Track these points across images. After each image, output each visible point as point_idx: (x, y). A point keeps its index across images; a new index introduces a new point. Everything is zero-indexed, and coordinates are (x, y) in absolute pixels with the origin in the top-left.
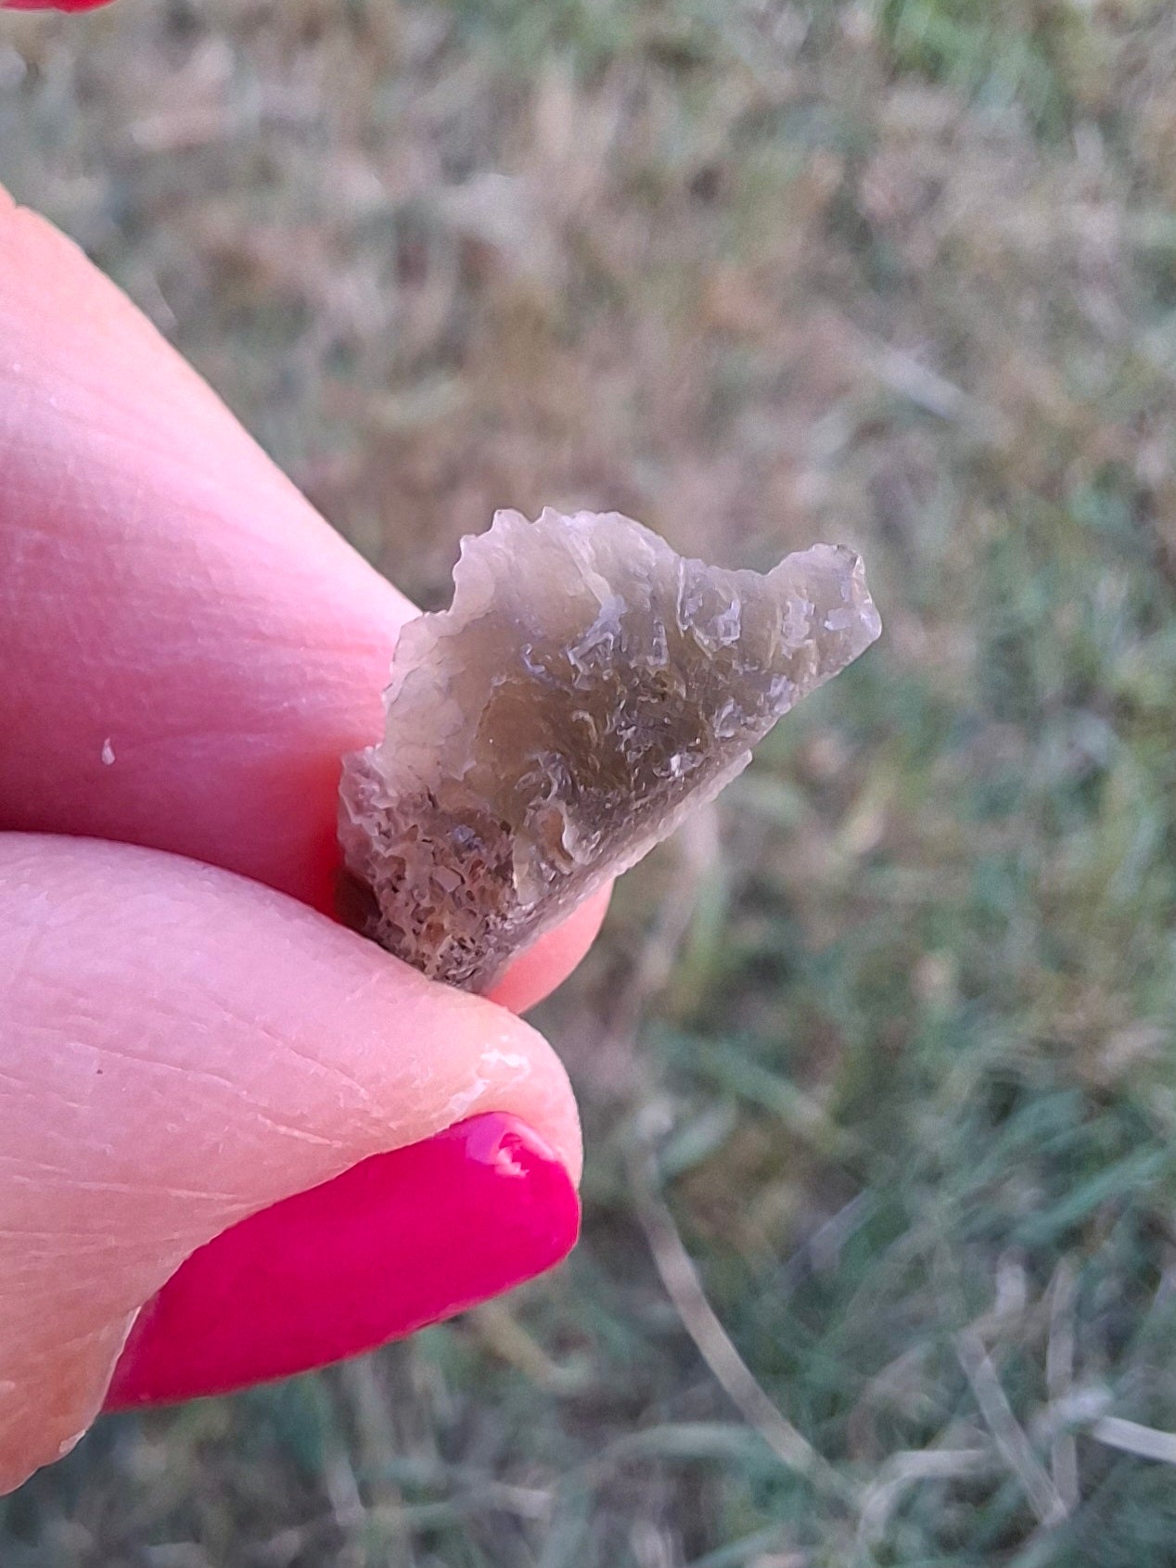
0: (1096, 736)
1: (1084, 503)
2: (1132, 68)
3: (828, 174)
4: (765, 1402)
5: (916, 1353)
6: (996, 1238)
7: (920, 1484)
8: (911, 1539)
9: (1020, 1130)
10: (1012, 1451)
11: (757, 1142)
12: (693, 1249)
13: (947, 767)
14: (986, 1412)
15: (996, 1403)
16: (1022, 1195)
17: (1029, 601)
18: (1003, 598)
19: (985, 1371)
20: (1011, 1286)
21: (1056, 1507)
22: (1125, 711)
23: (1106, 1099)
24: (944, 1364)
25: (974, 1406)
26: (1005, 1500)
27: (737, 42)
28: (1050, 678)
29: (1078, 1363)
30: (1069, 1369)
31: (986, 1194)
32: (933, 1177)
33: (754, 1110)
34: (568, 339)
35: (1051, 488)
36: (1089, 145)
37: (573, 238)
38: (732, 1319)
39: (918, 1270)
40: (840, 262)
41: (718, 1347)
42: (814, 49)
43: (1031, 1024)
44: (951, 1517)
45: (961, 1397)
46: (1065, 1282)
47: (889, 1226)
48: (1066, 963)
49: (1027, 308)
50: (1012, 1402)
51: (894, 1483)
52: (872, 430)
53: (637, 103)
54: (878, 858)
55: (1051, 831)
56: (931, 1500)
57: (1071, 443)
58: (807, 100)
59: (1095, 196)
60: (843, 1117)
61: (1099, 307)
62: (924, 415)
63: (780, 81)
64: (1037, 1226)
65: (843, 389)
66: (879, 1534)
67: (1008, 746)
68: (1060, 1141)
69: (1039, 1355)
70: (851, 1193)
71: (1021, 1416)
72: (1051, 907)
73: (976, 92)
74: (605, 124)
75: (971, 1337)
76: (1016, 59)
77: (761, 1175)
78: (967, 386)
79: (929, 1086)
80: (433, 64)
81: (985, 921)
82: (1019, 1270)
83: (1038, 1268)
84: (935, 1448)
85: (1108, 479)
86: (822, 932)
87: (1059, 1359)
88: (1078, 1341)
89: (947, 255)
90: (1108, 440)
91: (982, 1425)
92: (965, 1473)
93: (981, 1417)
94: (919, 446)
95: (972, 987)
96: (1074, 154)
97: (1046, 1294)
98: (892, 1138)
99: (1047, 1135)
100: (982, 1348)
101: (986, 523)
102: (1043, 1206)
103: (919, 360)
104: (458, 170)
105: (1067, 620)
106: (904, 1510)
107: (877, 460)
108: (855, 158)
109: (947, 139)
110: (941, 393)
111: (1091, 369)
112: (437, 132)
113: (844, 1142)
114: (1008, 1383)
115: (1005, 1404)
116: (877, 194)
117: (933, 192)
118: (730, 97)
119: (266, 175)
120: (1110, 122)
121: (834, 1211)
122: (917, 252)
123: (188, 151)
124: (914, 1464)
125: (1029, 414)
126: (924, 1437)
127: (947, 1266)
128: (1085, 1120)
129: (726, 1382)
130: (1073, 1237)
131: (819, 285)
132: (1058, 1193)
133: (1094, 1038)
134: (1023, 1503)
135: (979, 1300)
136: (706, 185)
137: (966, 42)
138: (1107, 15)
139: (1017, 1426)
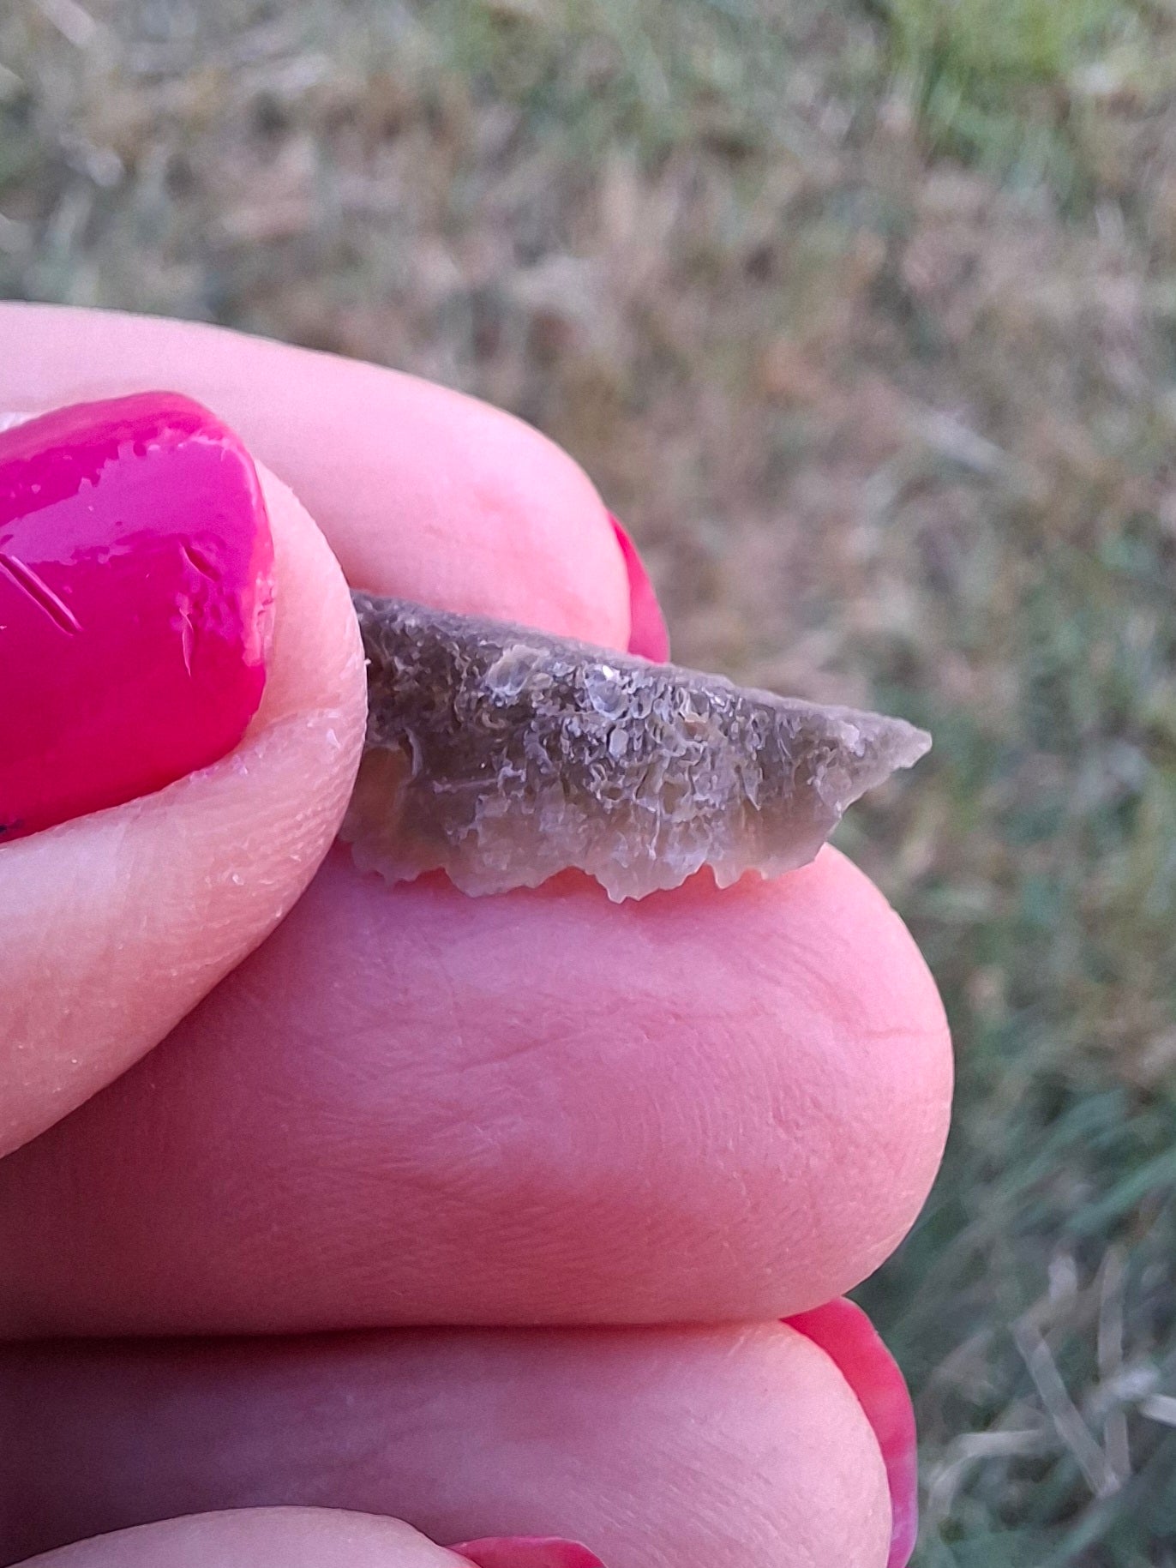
0: (1130, 764)
1: (1115, 551)
2: (1147, 154)
3: (872, 252)
5: (979, 1338)
6: (1050, 1229)
7: (983, 1464)
8: (977, 1515)
9: (1070, 1129)
10: (1067, 1428)
13: (994, 795)
14: (1042, 1393)
15: (1052, 1384)
16: (1073, 1188)
17: (1066, 640)
18: (1042, 639)
19: (1041, 1357)
20: (1063, 1275)
21: (1110, 1481)
22: (1157, 740)
23: (1147, 1098)
24: (1004, 1349)
25: (1031, 1387)
26: (1063, 1475)
27: (786, 134)
28: (1087, 712)
29: (1128, 1346)
30: (1120, 1351)
31: (1041, 1188)
32: (989, 1175)
34: (637, 408)
35: (1083, 537)
36: (1109, 224)
37: (639, 316)
39: (978, 1263)
40: (884, 332)
42: (855, 139)
43: (1077, 1031)
44: (1014, 1493)
45: (1020, 1380)
46: (1114, 1270)
47: (951, 1222)
48: (1108, 974)
49: (1058, 374)
50: (1066, 1384)
51: (961, 1461)
52: (918, 487)
53: (694, 192)
54: (932, 881)
55: (1091, 851)
56: (994, 1477)
57: (1101, 494)
58: (850, 185)
59: (1115, 268)
61: (1123, 370)
62: (965, 471)
63: (827, 168)
64: (1087, 1218)
65: (890, 448)
66: (946, 1512)
67: (1048, 775)
68: (1105, 1139)
69: (1090, 1336)
71: (1076, 1396)
72: (1093, 921)
73: (1006, 176)
74: (666, 210)
75: (1028, 1323)
76: (1041, 146)
78: (1004, 444)
80: (506, 155)
81: (1030, 936)
82: (1071, 1261)
83: (1088, 1257)
84: (995, 1430)
85: (1137, 526)
87: (1110, 1342)
88: (1126, 1326)
89: (984, 323)
90: (1133, 491)
91: (1039, 1405)
92: (1026, 1452)
93: (1039, 1398)
94: (963, 501)
95: (1021, 998)
96: (1094, 233)
97: (1096, 1281)
99: (1095, 1132)
100: (1038, 1334)
101: (1023, 570)
102: (1093, 1198)
103: (960, 423)
104: (530, 255)
105: (1102, 657)
106: (969, 1487)
107: (924, 514)
108: (897, 238)
109: (980, 219)
110: (980, 451)
111: (1117, 427)
112: (511, 219)
114: (1062, 1365)
115: (1060, 1384)
116: (918, 270)
117: (969, 267)
118: (781, 183)
119: (350, 259)
120: (1129, 201)
122: (955, 322)
123: (280, 240)
124: (979, 1444)
125: (1061, 470)
126: (986, 1419)
127: (1004, 1258)
128: (1128, 1117)
130: (1121, 1226)
131: (867, 354)
132: (1105, 1187)
133: (1135, 1041)
134: (1080, 1478)
135: (1036, 1286)
136: (761, 264)
137: (993, 131)
138: (1123, 105)
139: (1073, 1406)
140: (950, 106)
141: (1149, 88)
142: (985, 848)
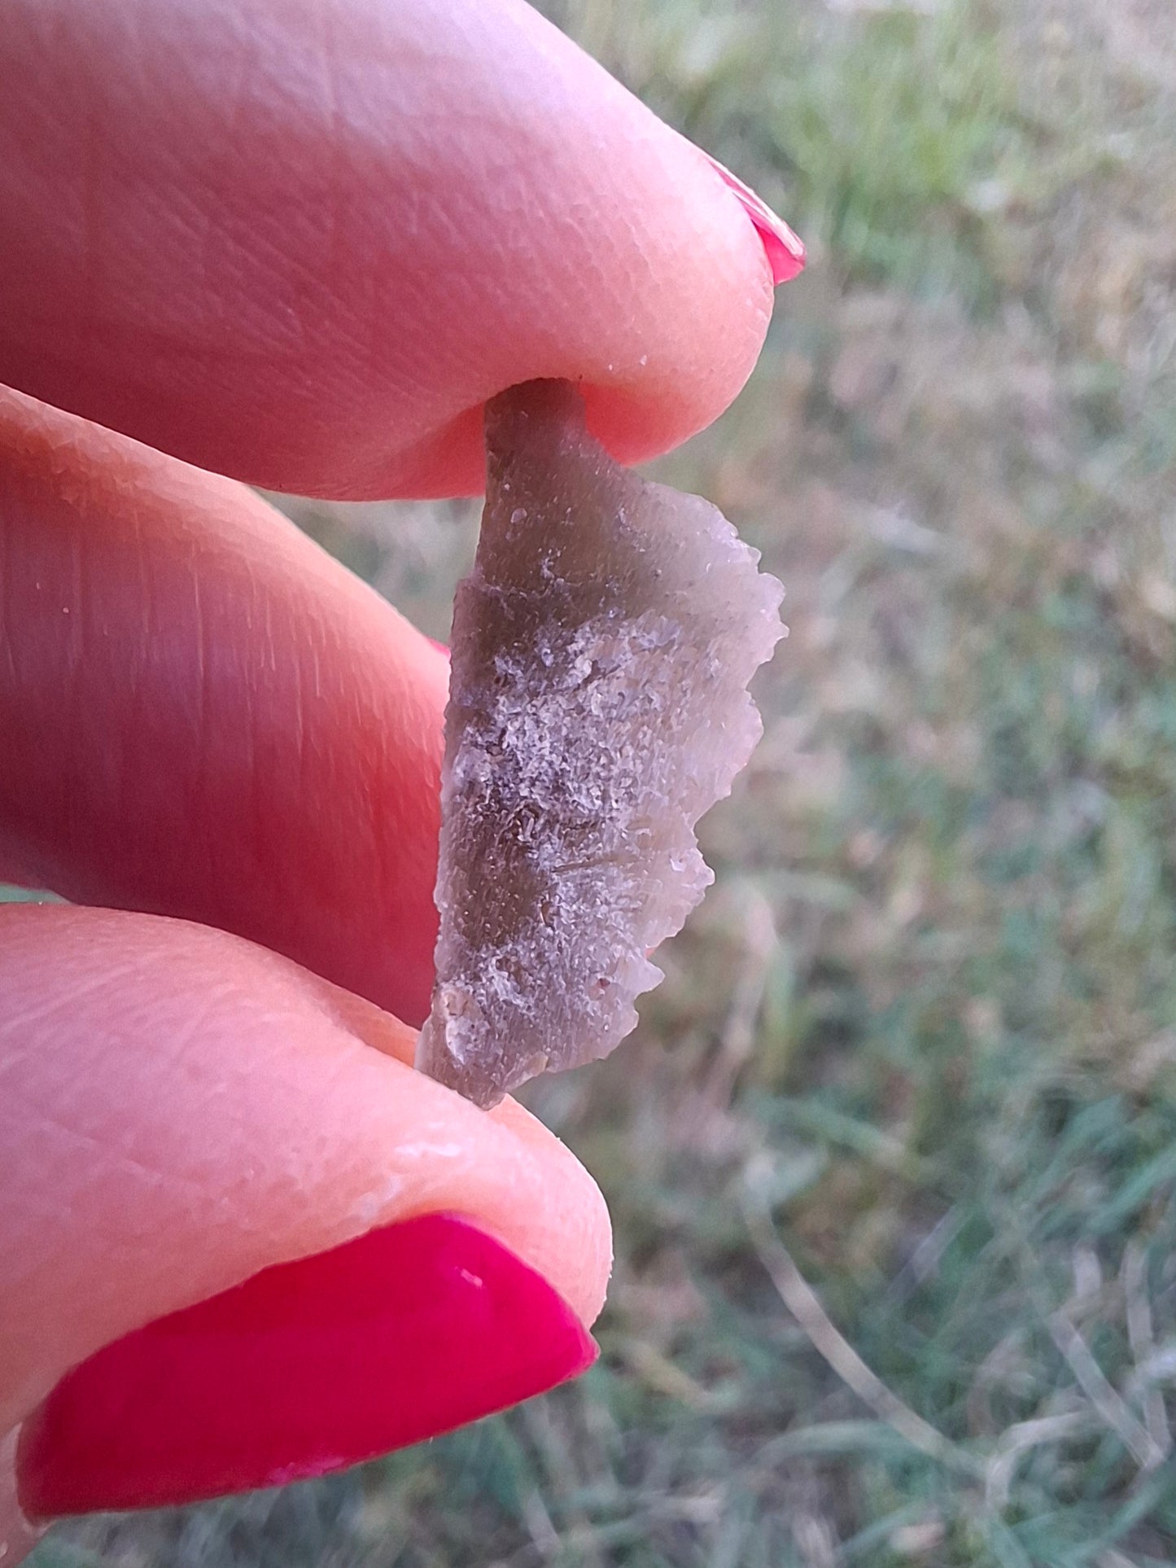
0: (1092, 800)
1: (1053, 608)
2: (1045, 254)
3: (802, 373)
4: (891, 1398)
5: (1014, 1338)
6: (1070, 1232)
7: (1035, 1450)
8: (1034, 1497)
10: (1112, 1413)
11: (849, 1178)
12: (811, 1277)
13: (971, 841)
14: (1083, 1382)
15: (1090, 1371)
16: (1087, 1192)
18: (996, 695)
19: (1077, 1348)
20: (1086, 1270)
21: (1153, 1453)
22: (1114, 776)
23: (1142, 1101)
24: (1041, 1344)
25: (1070, 1379)
26: (1109, 1452)
28: (1047, 757)
29: (1157, 1330)
30: (1150, 1334)
31: (1056, 1196)
32: (1010, 1187)
33: (844, 1151)
35: (1024, 600)
36: (1018, 321)
38: (852, 1331)
39: (1007, 1271)
40: (823, 441)
41: (845, 1359)
43: (1069, 1046)
44: (1067, 1474)
45: (1058, 1374)
46: (1135, 1261)
47: (977, 1236)
48: (1093, 992)
49: (987, 459)
50: (1103, 1369)
51: (1012, 1450)
52: (871, 574)
54: (922, 926)
55: (1066, 884)
56: (1047, 1462)
57: (1038, 559)
59: (1029, 358)
60: (923, 1147)
61: (1046, 447)
62: (909, 557)
64: (1103, 1217)
66: (1004, 1498)
67: (1019, 820)
68: (1112, 1141)
69: (1121, 1326)
70: (940, 1213)
71: (1115, 1380)
72: (1074, 947)
73: (917, 290)
75: (1060, 1320)
76: (945, 257)
77: (858, 1205)
78: (942, 527)
79: (990, 1109)
81: (1015, 965)
82: (1093, 1256)
83: (1109, 1253)
84: (1042, 1416)
85: (1073, 584)
86: (879, 994)
87: (1139, 1327)
88: (1155, 1312)
89: (914, 422)
90: (1066, 554)
91: (1081, 1393)
92: (1072, 1435)
93: (1079, 1387)
94: (912, 583)
95: (1016, 1022)
96: (1004, 330)
97: (1120, 1274)
98: (970, 1161)
99: (1099, 1136)
100: (1072, 1327)
101: (979, 638)
102: (1106, 1199)
103: (901, 515)
105: (1055, 708)
106: (1023, 1474)
107: (876, 598)
108: (822, 358)
109: (898, 328)
110: (922, 538)
111: (1044, 500)
113: (930, 1168)
114: (1099, 1355)
115: (1098, 1372)
116: (846, 383)
117: (892, 376)
120: (1034, 298)
121: (930, 1228)
122: (887, 424)
124: (1027, 1433)
125: (997, 543)
126: (1030, 1409)
127: (1031, 1262)
128: (1130, 1120)
129: (857, 1387)
130: (1134, 1222)
131: (810, 464)
132: (1117, 1185)
133: (1123, 1050)
134: (1125, 1452)
135: (1063, 1285)
137: (902, 251)
138: (1017, 212)
139: (1112, 1390)
140: (861, 237)
141: (1038, 194)
142: (965, 890)
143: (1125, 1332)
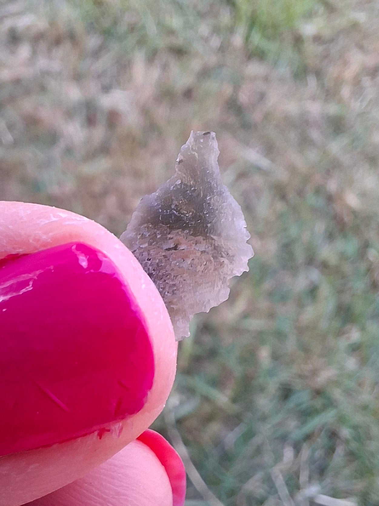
0: (315, 275)
1: (312, 199)
2: (326, 56)
3: (228, 90)
4: (210, 493)
5: (259, 475)
6: (283, 439)
9: (291, 404)
11: (207, 409)
12: (186, 443)
13: (267, 285)
14: (280, 494)
15: (284, 491)
16: (292, 424)
17: (293, 231)
18: (285, 230)
19: (280, 481)
20: (288, 453)
22: (324, 266)
23: (318, 393)
24: (267, 479)
25: (276, 492)
27: (198, 47)
28: (300, 256)
29: (310, 478)
30: (307, 479)
31: (280, 424)
32: (264, 419)
33: (206, 399)
34: (144, 145)
35: (300, 193)
36: (312, 82)
37: (145, 112)
38: (199, 466)
39: (259, 450)
40: (232, 120)
41: (195, 476)
42: (222, 49)
43: (295, 369)
45: (272, 489)
46: (306, 452)
47: (249, 435)
48: (306, 350)
49: (293, 135)
50: (289, 490)
52: (242, 175)
53: (165, 67)
54: (245, 315)
55: (301, 305)
57: (306, 179)
58: (220, 66)
59: (313, 98)
60: (234, 400)
61: (315, 134)
62: (259, 169)
63: (212, 59)
64: (297, 434)
65: (233, 161)
67: (287, 278)
68: (304, 406)
69: (297, 475)
70: (236, 425)
71: (292, 495)
72: (301, 330)
73: (275, 64)
74: (155, 73)
75: (275, 470)
76: (289, 53)
77: (209, 419)
78: (273, 160)
79: (262, 389)
80: (97, 54)
81: (280, 335)
82: (290, 448)
83: (297, 448)
85: (319, 191)
86: (227, 340)
87: (304, 477)
88: (310, 471)
89: (267, 117)
90: (318, 178)
91: (279, 498)
93: (279, 496)
94: (258, 180)
95: (275, 357)
96: (307, 85)
97: (299, 455)
98: (249, 406)
99: (300, 404)
100: (279, 473)
101: (280, 206)
102: (298, 427)
103: (258, 152)
104: (106, 89)
105: (306, 237)
107: (244, 185)
108: (237, 87)
109: (266, 79)
110: (265, 163)
111: (313, 155)
112: (100, 76)
113: (236, 408)
114: (287, 484)
115: (287, 491)
116: (243, 97)
117: (262, 96)
118: (196, 65)
119: (43, 89)
120: (319, 74)
121: (232, 430)
122: (256, 116)
123: (17, 82)
125: (293, 170)
126: (260, 503)
127: (268, 447)
128: (313, 399)
129: (198, 487)
130: (308, 437)
131: (225, 127)
132: (304, 423)
133: (315, 373)
135: (278, 458)
136: (188, 94)
137: (271, 47)
138: (317, 39)
139: (290, 498)
140: (257, 39)
141: (327, 33)
142: (263, 304)
143: (298, 477)
